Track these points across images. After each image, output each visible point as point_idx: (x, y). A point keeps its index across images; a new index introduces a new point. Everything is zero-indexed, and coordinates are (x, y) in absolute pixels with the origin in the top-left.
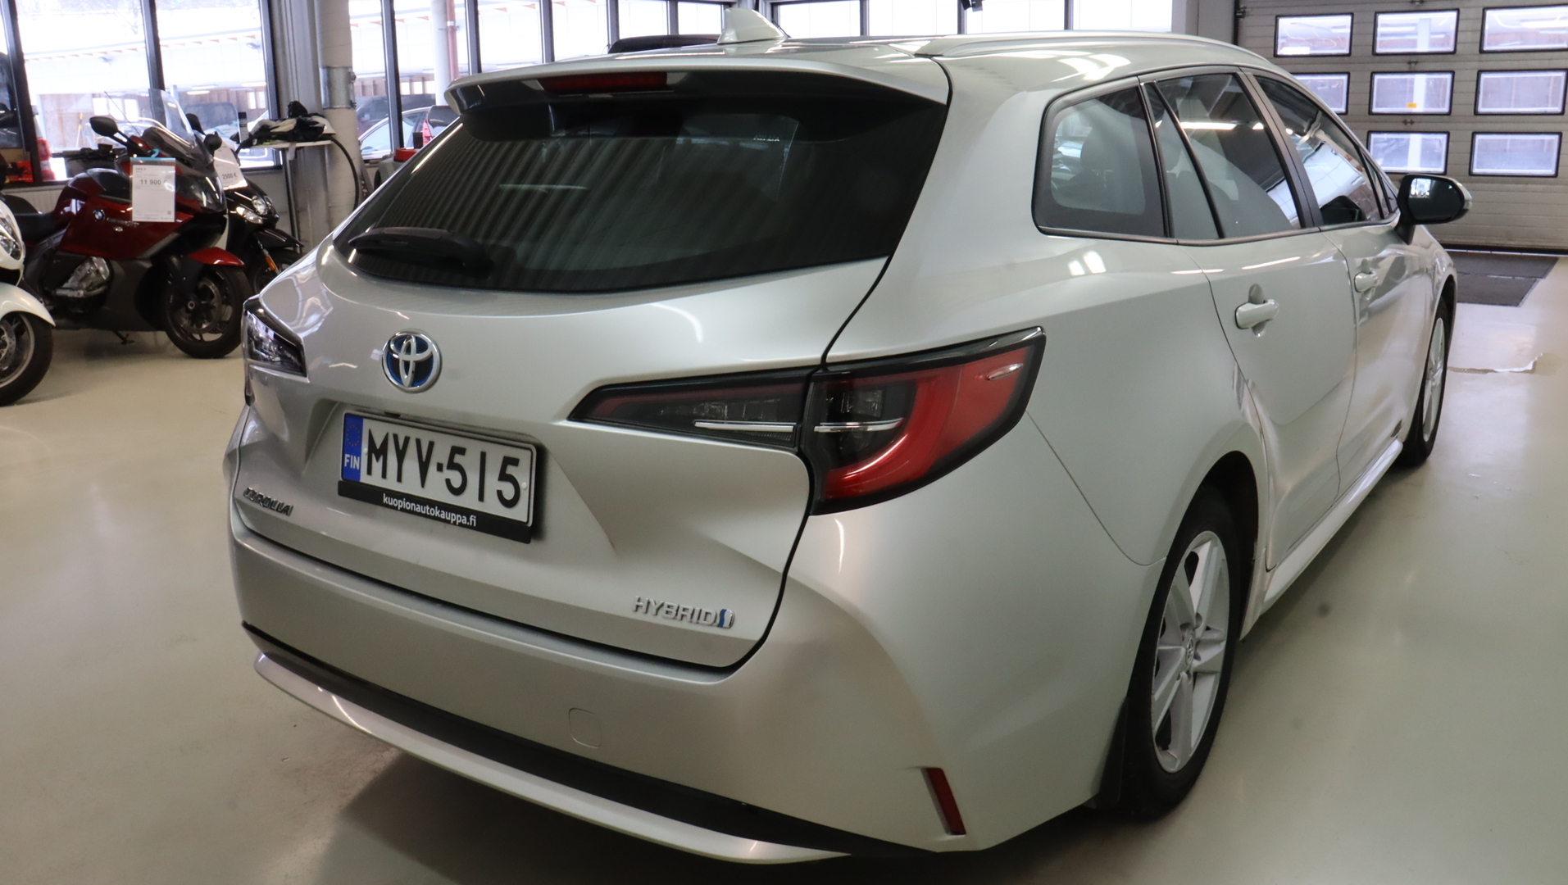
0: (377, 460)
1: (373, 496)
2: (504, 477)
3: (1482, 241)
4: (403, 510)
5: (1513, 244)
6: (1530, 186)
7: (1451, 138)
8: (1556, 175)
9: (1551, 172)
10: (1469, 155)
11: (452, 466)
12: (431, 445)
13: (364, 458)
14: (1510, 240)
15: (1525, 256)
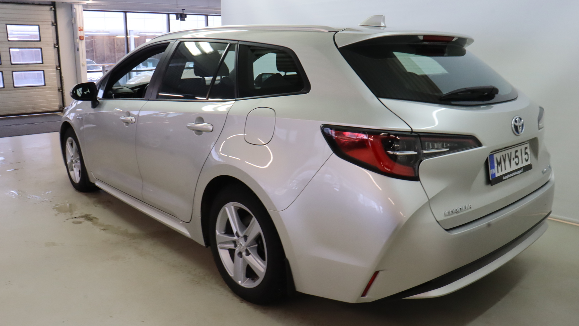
0: (499, 166)
1: (500, 179)
2: (526, 153)
3: (24, 111)
4: (508, 178)
5: (35, 111)
6: (37, 90)
7: (4, 73)
8: (45, 85)
9: (43, 84)
10: (12, 80)
11: (516, 157)
12: (511, 153)
13: (496, 168)
14: (34, 110)
15: (40, 115)
